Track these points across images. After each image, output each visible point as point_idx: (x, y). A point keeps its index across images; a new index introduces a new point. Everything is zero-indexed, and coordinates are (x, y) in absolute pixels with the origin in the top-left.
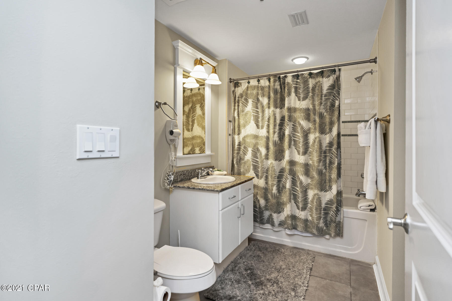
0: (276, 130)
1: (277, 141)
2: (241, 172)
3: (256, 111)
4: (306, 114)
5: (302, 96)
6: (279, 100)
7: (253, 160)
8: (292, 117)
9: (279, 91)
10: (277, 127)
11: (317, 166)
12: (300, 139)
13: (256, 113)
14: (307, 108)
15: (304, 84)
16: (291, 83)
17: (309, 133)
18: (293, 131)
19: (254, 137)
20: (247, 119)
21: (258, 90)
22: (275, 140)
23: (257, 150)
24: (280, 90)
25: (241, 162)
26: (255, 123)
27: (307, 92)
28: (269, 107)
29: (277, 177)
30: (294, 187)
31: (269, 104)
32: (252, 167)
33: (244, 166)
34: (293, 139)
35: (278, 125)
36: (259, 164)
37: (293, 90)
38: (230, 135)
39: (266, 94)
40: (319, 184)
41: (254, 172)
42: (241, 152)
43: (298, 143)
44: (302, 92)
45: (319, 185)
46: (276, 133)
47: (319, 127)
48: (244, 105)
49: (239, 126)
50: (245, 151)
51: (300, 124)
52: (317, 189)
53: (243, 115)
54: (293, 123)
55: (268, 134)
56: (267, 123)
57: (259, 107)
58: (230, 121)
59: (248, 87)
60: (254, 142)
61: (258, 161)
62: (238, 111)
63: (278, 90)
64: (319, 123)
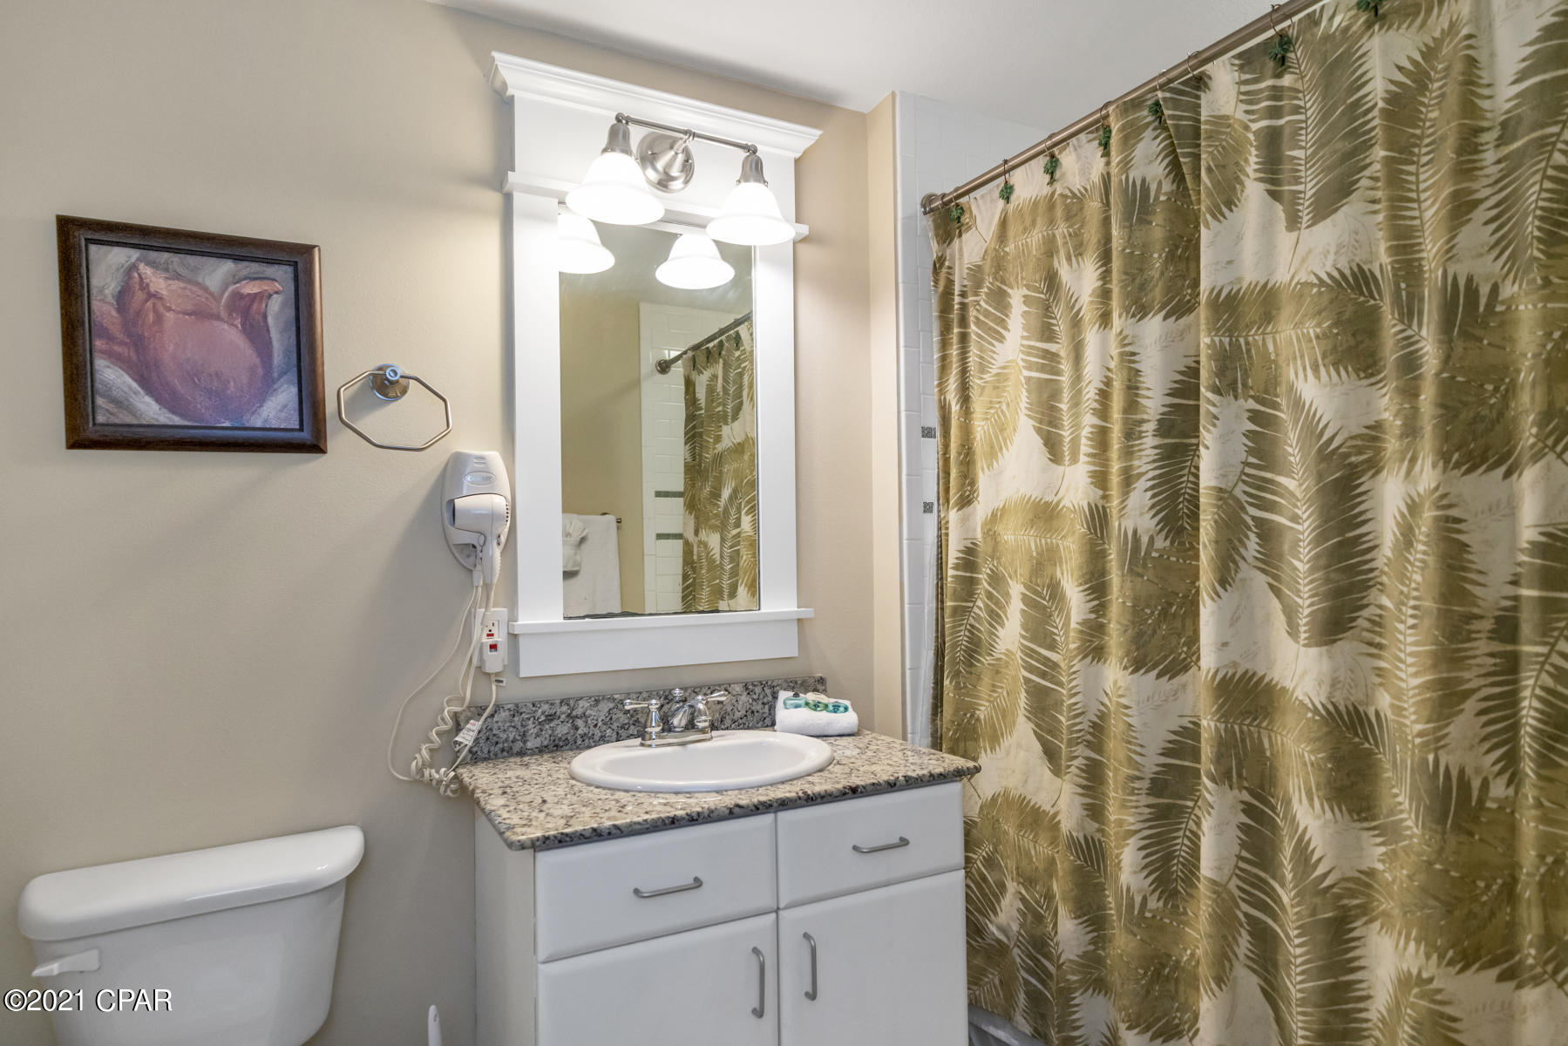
0: (1136, 463)
1: (1145, 540)
2: (978, 720)
3: (1043, 358)
4: (1336, 324)
5: (1309, 186)
6: (1157, 259)
7: (1031, 657)
8: (1250, 357)
9: (1163, 198)
10: (1149, 444)
11: (1418, 741)
12: (1295, 519)
13: (1042, 369)
14: (1347, 272)
15: (1325, 96)
16: (1240, 115)
17: (1374, 466)
18: (1252, 460)
19: (1031, 516)
20: (1004, 407)
21: (1051, 222)
22: (1135, 532)
23: (1053, 597)
24: (1167, 186)
25: (979, 661)
26: (1039, 431)
27: (1347, 146)
28: (1105, 319)
29: (1146, 784)
30: (1263, 874)
31: (1105, 294)
32: (1023, 699)
33: (994, 688)
34: (1254, 518)
35: (1150, 427)
36: (1060, 684)
37: (1252, 161)
38: (928, 508)
39: (1092, 234)
40: (1436, 898)
41: (1035, 732)
42: (979, 603)
43: (1286, 547)
44: (1314, 154)
45: (1432, 902)
46: (1142, 484)
47: (1442, 406)
48: (990, 328)
49: (967, 455)
50: (997, 603)
51: (1298, 404)
52: (1418, 942)
53: (986, 392)
54: (1257, 400)
55: (1100, 492)
56: (1096, 421)
57: (1062, 327)
58: (928, 433)
59: (1003, 224)
60: (1033, 548)
61: (1055, 666)
62: (964, 372)
63: (1153, 187)
64: (1437, 375)
